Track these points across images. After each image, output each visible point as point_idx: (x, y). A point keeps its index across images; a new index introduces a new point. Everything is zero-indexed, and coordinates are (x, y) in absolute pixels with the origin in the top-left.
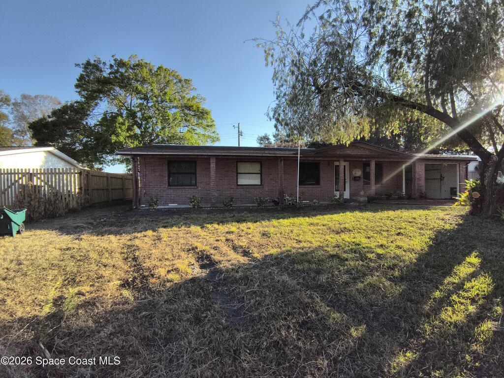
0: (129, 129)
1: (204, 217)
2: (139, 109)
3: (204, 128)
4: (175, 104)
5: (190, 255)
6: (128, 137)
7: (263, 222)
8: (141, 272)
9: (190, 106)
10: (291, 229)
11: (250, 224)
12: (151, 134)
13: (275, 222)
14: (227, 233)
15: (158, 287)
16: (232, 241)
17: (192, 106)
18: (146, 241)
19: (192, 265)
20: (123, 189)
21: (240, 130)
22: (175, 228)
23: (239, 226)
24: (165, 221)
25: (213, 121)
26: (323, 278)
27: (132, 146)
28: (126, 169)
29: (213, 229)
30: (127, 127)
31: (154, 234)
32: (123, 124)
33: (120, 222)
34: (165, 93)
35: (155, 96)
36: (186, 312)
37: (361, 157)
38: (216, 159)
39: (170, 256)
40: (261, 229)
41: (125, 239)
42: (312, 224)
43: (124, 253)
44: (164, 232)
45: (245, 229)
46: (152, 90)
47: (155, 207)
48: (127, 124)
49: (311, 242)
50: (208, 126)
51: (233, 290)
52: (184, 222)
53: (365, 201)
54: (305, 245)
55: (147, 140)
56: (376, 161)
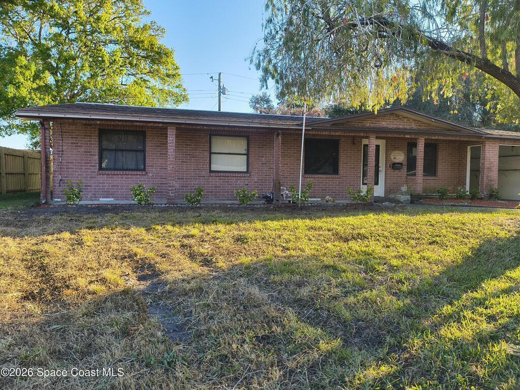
0: (37, 77)
1: (153, 215)
2: (53, 43)
3: (163, 79)
4: (114, 36)
5: (125, 264)
6: (35, 90)
7: (241, 224)
8: (52, 283)
9: (138, 42)
10: (280, 233)
11: (221, 227)
12: (74, 86)
13: (258, 225)
14: (185, 237)
15: (76, 300)
16: (190, 247)
17: (143, 42)
18: (60, 246)
19: (126, 275)
20: (25, 174)
21: (221, 84)
22: (105, 230)
23: (204, 228)
24: (92, 221)
25: (177, 68)
26: (305, 292)
27: (41, 104)
28: (29, 143)
29: (165, 231)
30: (33, 73)
31: (73, 236)
32: (27, 67)
33: (20, 221)
34: (99, 19)
35: (81, 24)
36: (112, 326)
37: (404, 132)
38: (177, 129)
39: (95, 265)
40: (236, 233)
41: (28, 243)
42: (312, 228)
43: (26, 260)
44: (88, 236)
45: (212, 232)
46: (76, 12)
47: (77, 203)
48: (33, 68)
49: (302, 250)
50: (168, 76)
51: (179, 304)
52: (121, 222)
53: (408, 200)
54: (293, 253)
55: (66, 96)
56: (425, 139)
